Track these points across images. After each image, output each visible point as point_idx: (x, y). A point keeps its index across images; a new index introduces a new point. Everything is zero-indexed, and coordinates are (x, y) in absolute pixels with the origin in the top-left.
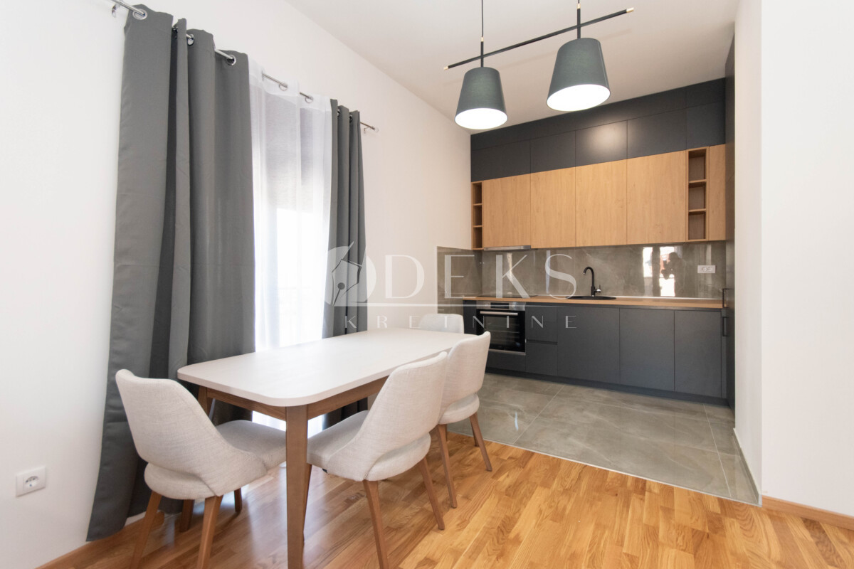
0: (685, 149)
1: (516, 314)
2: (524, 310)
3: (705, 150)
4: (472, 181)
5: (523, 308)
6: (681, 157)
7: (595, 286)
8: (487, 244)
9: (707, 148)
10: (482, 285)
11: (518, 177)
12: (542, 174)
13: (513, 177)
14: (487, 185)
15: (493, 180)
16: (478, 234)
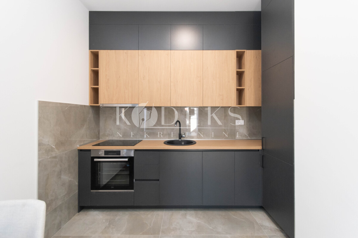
0: (235, 50)
1: (127, 160)
2: (133, 155)
3: (245, 51)
4: (90, 49)
5: (132, 154)
6: (232, 54)
7: (181, 133)
8: (103, 101)
9: (245, 50)
10: (99, 133)
11: (129, 51)
12: (147, 52)
13: (125, 51)
14: (103, 54)
15: (109, 51)
16: (95, 92)
